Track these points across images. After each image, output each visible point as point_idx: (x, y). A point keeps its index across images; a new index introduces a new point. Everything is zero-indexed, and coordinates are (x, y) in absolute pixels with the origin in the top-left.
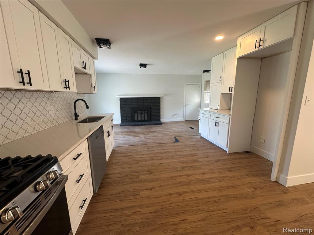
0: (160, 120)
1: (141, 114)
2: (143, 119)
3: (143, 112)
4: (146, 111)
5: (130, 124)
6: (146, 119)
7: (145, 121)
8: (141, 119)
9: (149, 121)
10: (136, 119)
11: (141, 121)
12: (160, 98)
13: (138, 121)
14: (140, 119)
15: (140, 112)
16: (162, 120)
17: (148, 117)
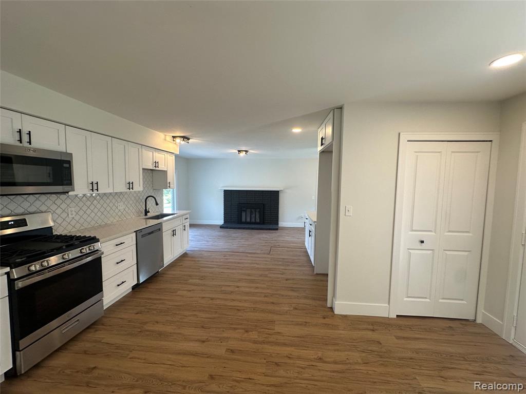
0: (277, 223)
1: (251, 213)
2: (253, 220)
3: (253, 210)
4: (258, 210)
5: (234, 225)
6: (258, 221)
7: (255, 223)
8: (251, 220)
9: (262, 224)
10: (243, 220)
11: (250, 223)
12: (278, 191)
13: (246, 223)
14: (248, 220)
15: (249, 210)
16: (282, 224)
17: (260, 219)
